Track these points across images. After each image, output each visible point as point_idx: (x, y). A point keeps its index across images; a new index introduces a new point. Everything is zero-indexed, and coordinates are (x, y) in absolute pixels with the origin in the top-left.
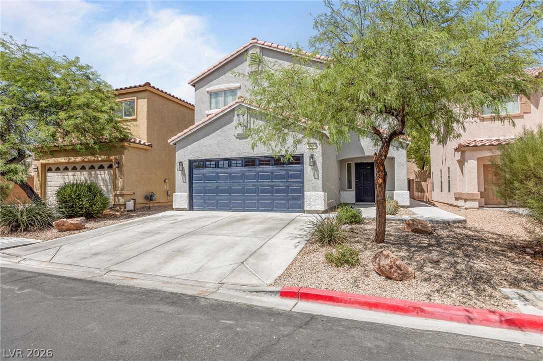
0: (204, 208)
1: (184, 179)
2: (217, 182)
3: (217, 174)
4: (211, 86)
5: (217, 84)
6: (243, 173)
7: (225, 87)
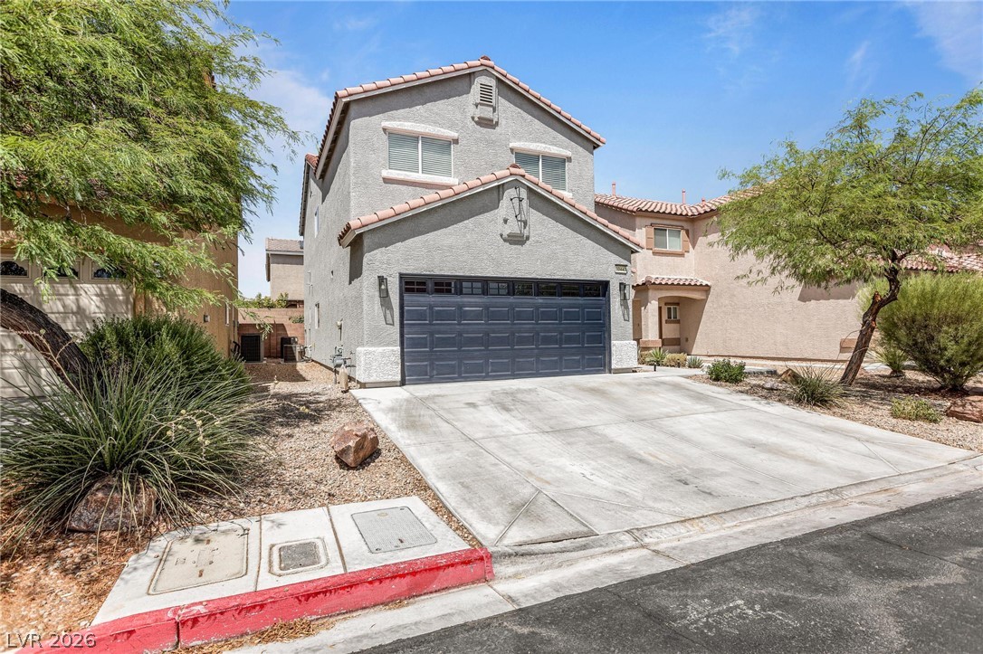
0: (432, 377)
1: (389, 316)
2: (459, 324)
3: (460, 307)
4: (393, 119)
5: (406, 119)
6: (512, 307)
7: (427, 131)
